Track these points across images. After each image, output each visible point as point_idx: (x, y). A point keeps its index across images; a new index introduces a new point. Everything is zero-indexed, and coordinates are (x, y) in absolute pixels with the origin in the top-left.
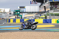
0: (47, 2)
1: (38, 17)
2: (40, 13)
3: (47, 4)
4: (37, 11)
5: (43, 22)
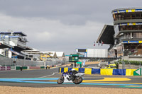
3: (119, 47)
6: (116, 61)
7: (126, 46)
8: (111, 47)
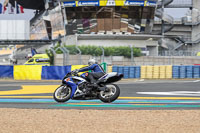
0: (57, 9)
1: (26, 58)
2: (33, 44)
3: (55, 15)
4: (21, 37)
5: (43, 77)
6: (50, 47)
7: (71, 12)
8: (37, 16)
